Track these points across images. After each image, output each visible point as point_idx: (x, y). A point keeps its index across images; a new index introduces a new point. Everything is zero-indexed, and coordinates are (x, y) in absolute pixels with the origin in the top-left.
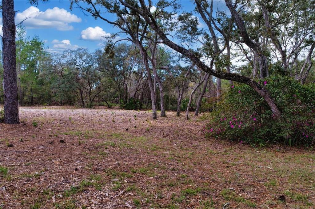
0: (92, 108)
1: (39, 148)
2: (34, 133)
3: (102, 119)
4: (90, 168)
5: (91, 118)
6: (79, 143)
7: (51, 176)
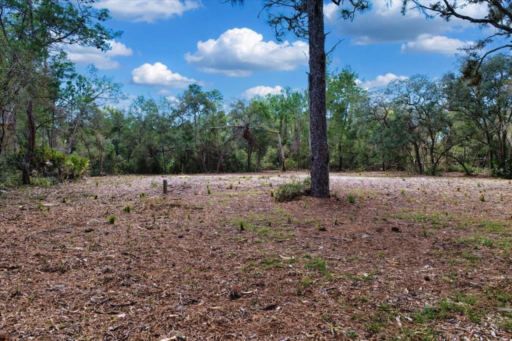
0: (436, 176)
1: (363, 237)
2: (352, 214)
3: (459, 194)
4: (451, 281)
5: (438, 193)
6: (423, 234)
7: (387, 284)
